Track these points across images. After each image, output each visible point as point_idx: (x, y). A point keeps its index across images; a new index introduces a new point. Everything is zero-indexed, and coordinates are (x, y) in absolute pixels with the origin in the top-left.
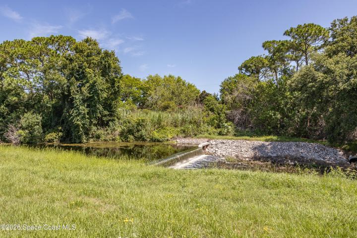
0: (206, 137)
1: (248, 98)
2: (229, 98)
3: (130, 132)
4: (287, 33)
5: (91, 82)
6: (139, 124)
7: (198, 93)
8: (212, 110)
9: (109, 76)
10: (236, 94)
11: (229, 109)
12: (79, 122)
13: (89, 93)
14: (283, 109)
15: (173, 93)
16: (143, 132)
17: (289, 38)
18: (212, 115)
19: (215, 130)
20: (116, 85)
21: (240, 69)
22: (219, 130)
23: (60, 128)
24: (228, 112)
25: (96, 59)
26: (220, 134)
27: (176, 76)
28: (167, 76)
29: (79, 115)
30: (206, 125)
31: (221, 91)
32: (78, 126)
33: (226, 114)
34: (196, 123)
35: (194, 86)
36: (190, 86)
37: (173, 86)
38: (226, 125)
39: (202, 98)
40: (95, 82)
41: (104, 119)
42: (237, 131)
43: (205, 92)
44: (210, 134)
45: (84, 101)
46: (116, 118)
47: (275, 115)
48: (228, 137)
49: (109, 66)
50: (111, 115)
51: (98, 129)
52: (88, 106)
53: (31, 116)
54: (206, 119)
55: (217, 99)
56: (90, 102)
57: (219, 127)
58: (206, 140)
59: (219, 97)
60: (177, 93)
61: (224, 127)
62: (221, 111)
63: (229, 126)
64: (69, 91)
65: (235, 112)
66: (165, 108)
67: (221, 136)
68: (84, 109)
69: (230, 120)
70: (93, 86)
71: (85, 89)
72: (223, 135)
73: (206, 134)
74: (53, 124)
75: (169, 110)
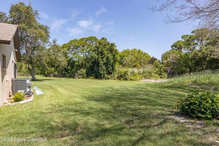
0: (154, 79)
1: (175, 61)
2: (165, 61)
3: (121, 76)
4: (193, 32)
5: (107, 56)
6: (125, 73)
7: (150, 58)
8: (157, 67)
9: (112, 53)
10: (169, 59)
11: (165, 67)
12: (102, 73)
13: (106, 61)
14: (190, 66)
15: (137, 58)
16: (127, 76)
17: (194, 34)
18: (157, 69)
19: (158, 76)
20: (115, 57)
21: (172, 47)
22: (160, 76)
23: (94, 75)
24: (165, 68)
25: (108, 47)
26: (161, 78)
27: (138, 49)
28: (133, 49)
29: (102, 69)
30: (154, 74)
31: (162, 58)
32: (101, 74)
33: (164, 69)
34: (150, 73)
35: (147, 54)
36: (145, 54)
37: (137, 55)
38: (164, 74)
39: (152, 61)
40: (108, 56)
41: (110, 71)
42: (168, 77)
43: (153, 57)
44: (156, 78)
45: (104, 64)
46: (114, 71)
47: (186, 69)
48: (164, 79)
49: (113, 49)
50: (112, 70)
51: (107, 75)
52: (105, 66)
53: (83, 70)
54: (154, 71)
55: (160, 62)
56: (106, 64)
57: (160, 75)
58: (155, 80)
59: (161, 61)
60: (139, 58)
61: (163, 75)
62: (162, 67)
63: (165, 74)
64: (98, 60)
65: (168, 68)
66: (135, 66)
67: (161, 79)
68: (104, 67)
69: (165, 72)
70: (107, 58)
71: (104, 59)
72: (162, 78)
73: (154, 78)
74: (90, 73)
75: (137, 67)
